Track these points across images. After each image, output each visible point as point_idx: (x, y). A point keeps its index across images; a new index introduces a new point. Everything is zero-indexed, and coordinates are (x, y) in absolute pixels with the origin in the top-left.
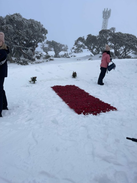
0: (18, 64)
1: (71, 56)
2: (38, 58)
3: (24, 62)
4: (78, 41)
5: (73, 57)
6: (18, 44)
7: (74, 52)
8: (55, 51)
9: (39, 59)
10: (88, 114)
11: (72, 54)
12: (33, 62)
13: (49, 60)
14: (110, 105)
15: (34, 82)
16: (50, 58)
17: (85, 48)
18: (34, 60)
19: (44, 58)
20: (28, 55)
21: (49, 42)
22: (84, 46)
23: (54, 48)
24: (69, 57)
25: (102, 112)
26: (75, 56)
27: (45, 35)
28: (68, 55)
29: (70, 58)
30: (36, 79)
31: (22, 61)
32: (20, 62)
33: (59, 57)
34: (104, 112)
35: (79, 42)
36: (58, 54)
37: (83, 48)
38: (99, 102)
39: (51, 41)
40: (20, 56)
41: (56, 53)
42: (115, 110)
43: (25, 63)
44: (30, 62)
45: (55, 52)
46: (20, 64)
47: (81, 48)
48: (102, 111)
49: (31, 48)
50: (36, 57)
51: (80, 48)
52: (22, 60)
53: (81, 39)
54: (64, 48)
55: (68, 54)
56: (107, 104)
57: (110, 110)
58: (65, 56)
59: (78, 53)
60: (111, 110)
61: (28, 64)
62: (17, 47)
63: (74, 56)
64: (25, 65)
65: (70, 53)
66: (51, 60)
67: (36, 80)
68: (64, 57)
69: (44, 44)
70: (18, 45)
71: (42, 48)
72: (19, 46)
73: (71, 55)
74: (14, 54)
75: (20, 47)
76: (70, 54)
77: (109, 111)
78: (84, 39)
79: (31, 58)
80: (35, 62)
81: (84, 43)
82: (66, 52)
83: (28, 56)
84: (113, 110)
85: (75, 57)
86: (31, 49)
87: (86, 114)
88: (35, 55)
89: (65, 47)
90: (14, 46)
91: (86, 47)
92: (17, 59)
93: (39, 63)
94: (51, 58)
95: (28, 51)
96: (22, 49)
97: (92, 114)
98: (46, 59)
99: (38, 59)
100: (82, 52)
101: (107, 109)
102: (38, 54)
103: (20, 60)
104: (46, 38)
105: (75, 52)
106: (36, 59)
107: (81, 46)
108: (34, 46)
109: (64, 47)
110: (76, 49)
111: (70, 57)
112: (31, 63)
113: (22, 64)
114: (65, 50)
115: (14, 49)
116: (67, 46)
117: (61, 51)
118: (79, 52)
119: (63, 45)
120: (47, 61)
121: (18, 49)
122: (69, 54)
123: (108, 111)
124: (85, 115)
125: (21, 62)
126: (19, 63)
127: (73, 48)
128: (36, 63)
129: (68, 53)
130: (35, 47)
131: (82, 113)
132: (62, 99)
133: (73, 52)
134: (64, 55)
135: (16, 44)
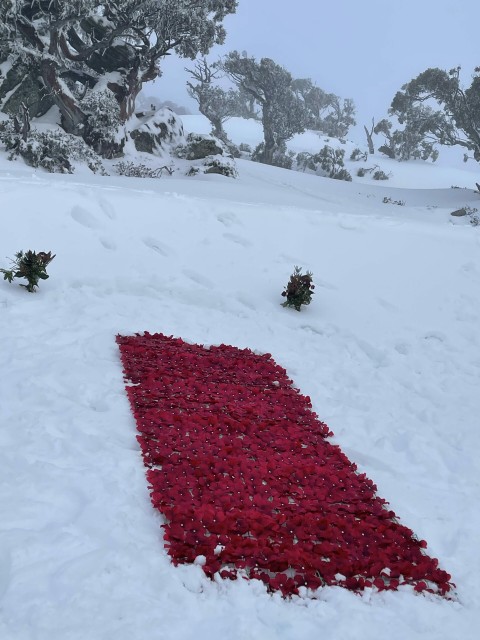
0: (8, 154)
1: (361, 174)
2: (145, 142)
3: (46, 152)
4: (420, 91)
5: (368, 178)
6: (46, 40)
7: (384, 149)
8: (267, 121)
9: (151, 152)
10: (233, 577)
11: (365, 158)
12: (107, 163)
13: (203, 169)
14: (423, 544)
15: (33, 282)
16: (217, 158)
17: (453, 142)
18: (114, 150)
19: (179, 153)
20: (87, 117)
21: (245, 62)
22: (450, 128)
23: (266, 106)
24: (343, 176)
25: (341, 583)
26: (385, 178)
27: (218, 17)
28: (341, 163)
29: (349, 179)
30: (49, 269)
31: (36, 145)
32: (25, 146)
33: (287, 164)
34: (354, 586)
35: (422, 95)
36: (281, 141)
37: (441, 136)
38: (364, 507)
39: (258, 62)
40: (41, 110)
41: (269, 138)
42: (434, 586)
43: (52, 159)
44: (83, 156)
45: (267, 129)
46: (20, 157)
47: (430, 137)
48: (340, 577)
49: (114, 77)
50: (135, 134)
51: (422, 132)
52: (43, 136)
53: (435, 81)
54: (327, 119)
55: (340, 153)
56: (406, 533)
57: (402, 579)
58: (324, 164)
59: (405, 159)
60: (409, 588)
61: (68, 165)
62: (30, 55)
63: (379, 176)
64: (50, 170)
65: (356, 152)
66: (217, 169)
67: (45, 277)
68: (313, 167)
69: (213, 70)
70: (41, 47)
71: (196, 89)
72: (47, 56)
73: (361, 165)
74: (9, 94)
75: (53, 58)
76: (353, 157)
77: (394, 587)
78: (455, 82)
79: (98, 136)
80: (117, 161)
81: (451, 106)
82: (334, 143)
83: (86, 124)
84: (420, 589)
85: (380, 183)
86: (110, 85)
87: (224, 575)
88: (132, 123)
89: (338, 113)
90: (19, 46)
91: (461, 134)
92: (11, 126)
93: (138, 174)
94: (223, 160)
95: (95, 90)
96: (58, 72)
97: (258, 585)
98: (189, 158)
99: (139, 148)
100: (430, 160)
101: (387, 571)
102: (150, 123)
103: (26, 132)
104: (222, 34)
105: (388, 151)
106: (130, 146)
107: (431, 123)
108: (135, 71)
109: (331, 109)
110: (396, 138)
111: (353, 173)
112: (90, 167)
113: (30, 158)
114: (335, 128)
115: (15, 67)
116: (349, 109)
117: (301, 131)
118: (417, 154)
119: (330, 100)
120: (193, 171)
121: (37, 68)
122: (348, 155)
123: (382, 588)
124: (210, 575)
125: (30, 147)
126: (18, 152)
127: (382, 127)
128: (121, 170)
129: (342, 147)
130: (140, 74)
131: (201, 559)
132: (139, 429)
133: (376, 148)
134: (316, 159)
135: (30, 36)
